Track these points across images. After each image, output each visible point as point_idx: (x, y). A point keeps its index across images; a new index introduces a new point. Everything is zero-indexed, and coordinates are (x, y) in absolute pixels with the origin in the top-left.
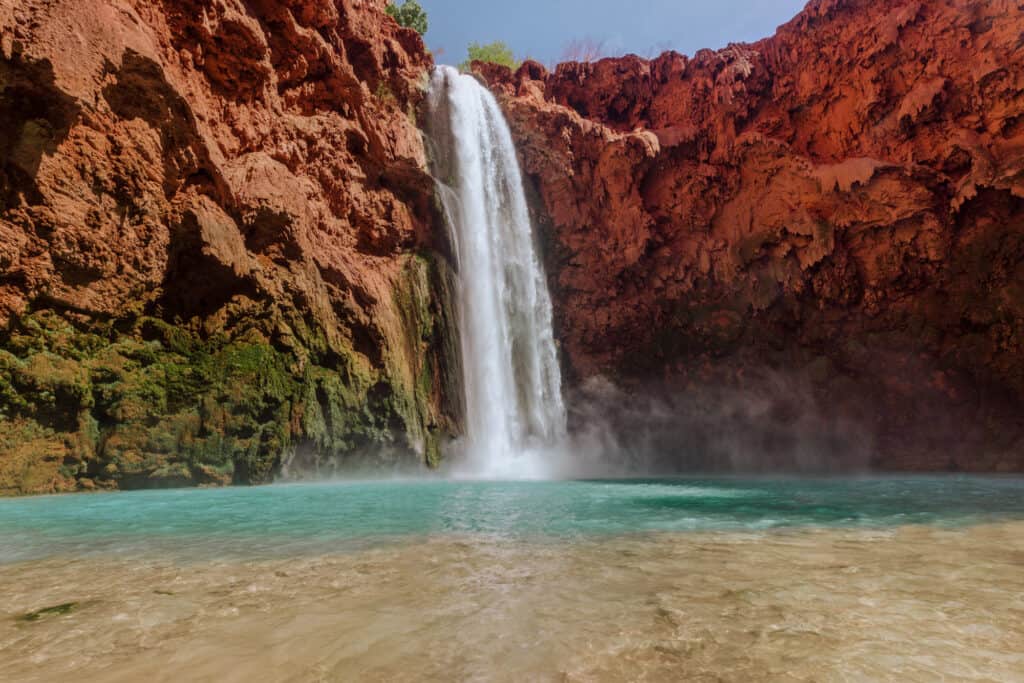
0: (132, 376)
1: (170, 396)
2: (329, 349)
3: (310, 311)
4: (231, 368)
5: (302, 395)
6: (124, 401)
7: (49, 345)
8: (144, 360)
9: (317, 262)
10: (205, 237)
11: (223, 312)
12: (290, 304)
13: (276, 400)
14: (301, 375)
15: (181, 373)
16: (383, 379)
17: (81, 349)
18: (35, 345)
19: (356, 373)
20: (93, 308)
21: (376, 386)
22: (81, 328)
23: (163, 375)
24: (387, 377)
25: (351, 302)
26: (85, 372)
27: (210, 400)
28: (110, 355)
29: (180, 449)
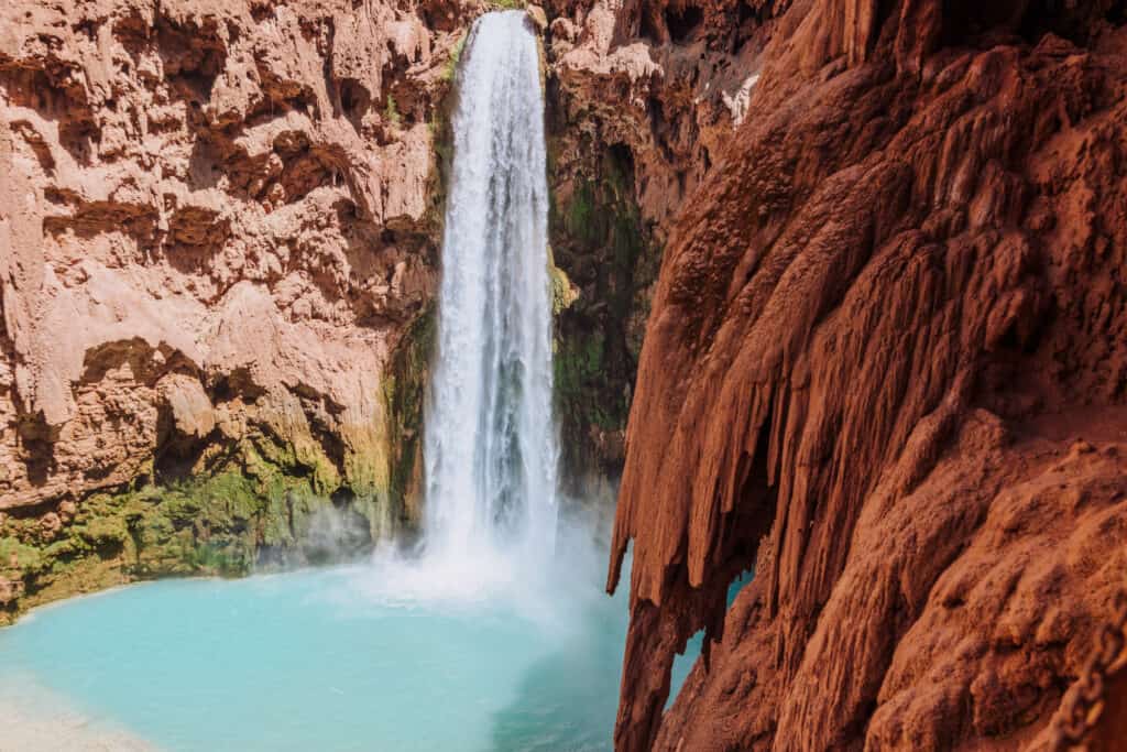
0: (150, 514)
1: (174, 522)
2: (297, 461)
3: (275, 434)
4: (212, 497)
5: (265, 511)
6: (146, 532)
7: (97, 514)
8: (157, 501)
9: (286, 385)
10: (176, 415)
11: (203, 457)
12: (259, 434)
13: (241, 519)
14: (264, 494)
15: (179, 505)
16: (344, 484)
17: (117, 506)
18: (90, 518)
19: (322, 479)
20: (117, 482)
21: (339, 489)
22: (113, 495)
23: (167, 509)
24: (347, 483)
25: (321, 412)
26: (120, 521)
27: (198, 522)
28: (135, 503)
29: (185, 555)
